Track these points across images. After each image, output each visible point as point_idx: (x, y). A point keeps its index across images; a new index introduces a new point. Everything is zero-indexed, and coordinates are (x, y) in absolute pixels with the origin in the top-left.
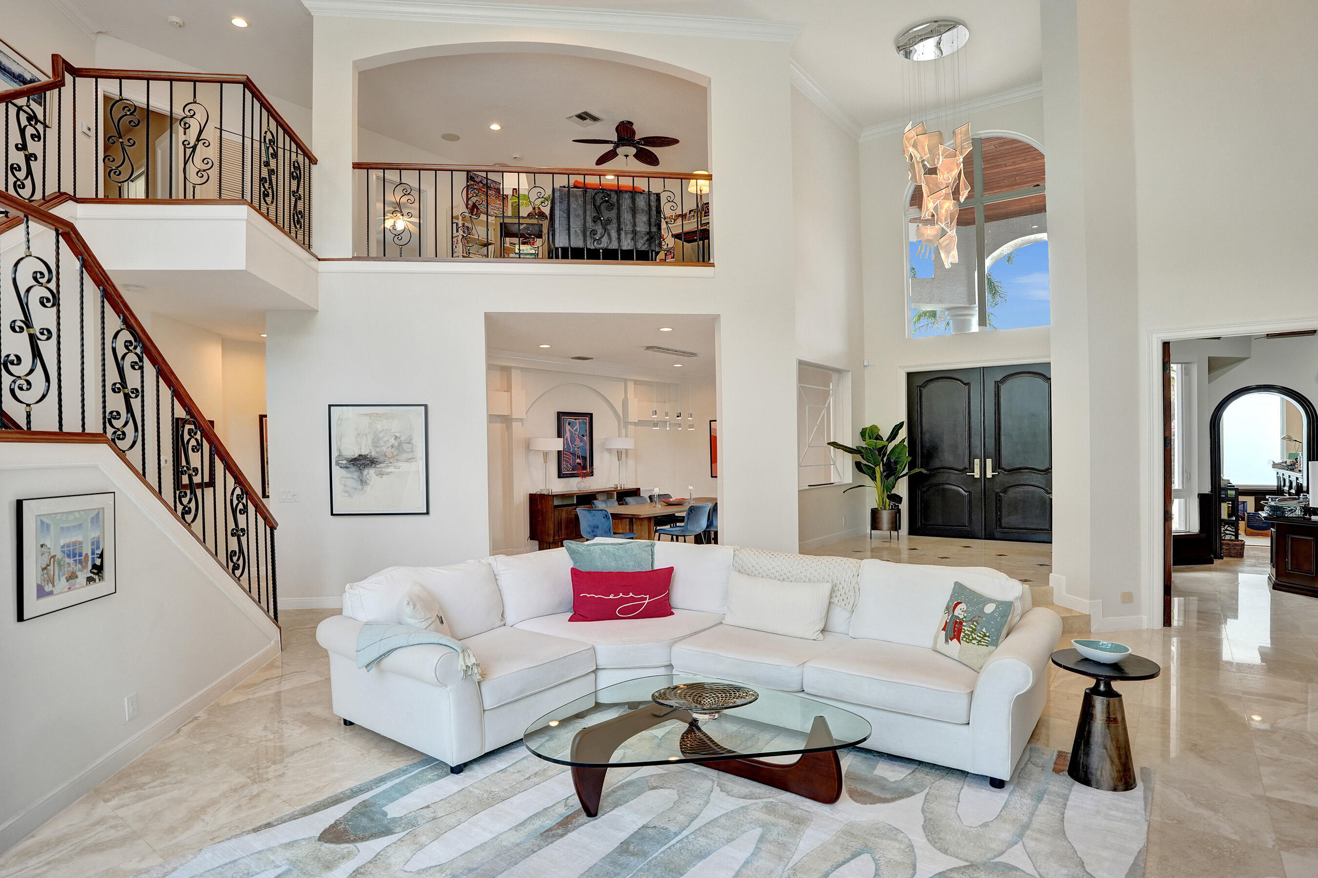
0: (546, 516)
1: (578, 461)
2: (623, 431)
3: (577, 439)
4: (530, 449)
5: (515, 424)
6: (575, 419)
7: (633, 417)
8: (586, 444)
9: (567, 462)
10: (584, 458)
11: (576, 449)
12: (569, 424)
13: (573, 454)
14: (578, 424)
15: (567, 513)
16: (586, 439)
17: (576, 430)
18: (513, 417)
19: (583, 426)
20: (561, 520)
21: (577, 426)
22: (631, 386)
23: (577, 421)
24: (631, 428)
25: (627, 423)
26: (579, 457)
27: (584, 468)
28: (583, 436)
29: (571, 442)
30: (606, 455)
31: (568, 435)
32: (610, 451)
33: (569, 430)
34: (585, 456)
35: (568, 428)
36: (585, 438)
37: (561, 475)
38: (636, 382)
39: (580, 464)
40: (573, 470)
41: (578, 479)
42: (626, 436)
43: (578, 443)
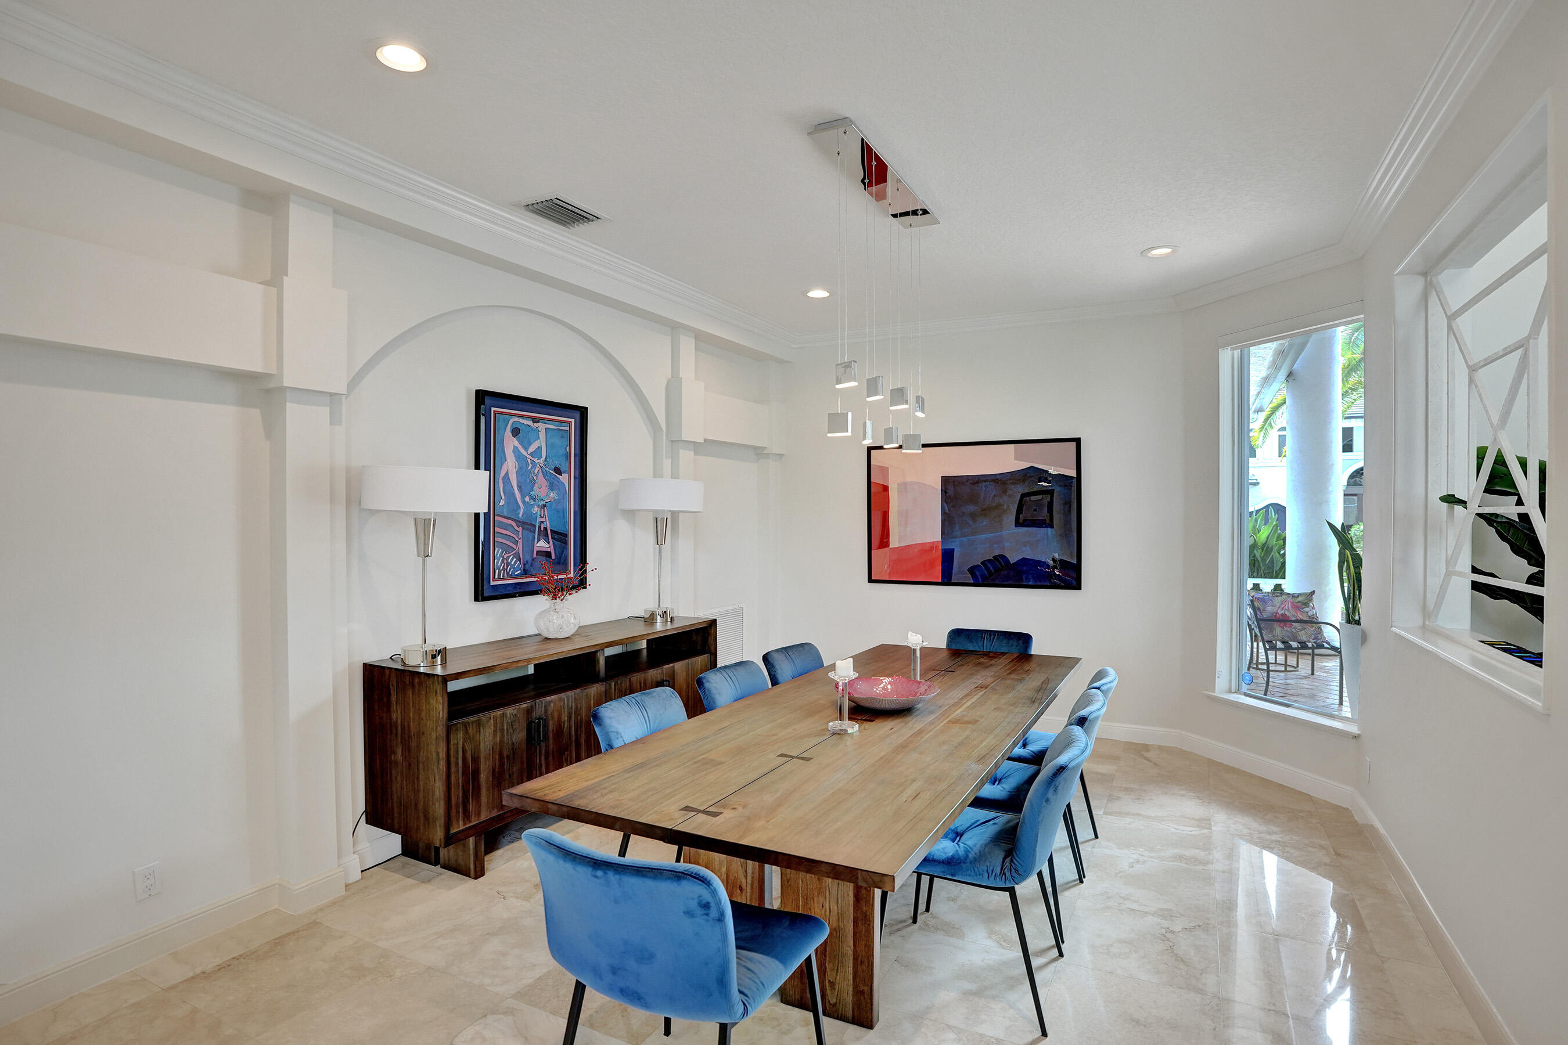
0: (419, 748)
1: (542, 545)
2: (667, 464)
3: (541, 480)
4: (369, 504)
5: (293, 410)
6: (536, 420)
7: (693, 430)
8: (565, 495)
9: (507, 549)
10: (560, 537)
11: (536, 509)
12: (516, 432)
13: (527, 525)
14: (542, 435)
15: (498, 729)
16: (568, 480)
17: (537, 453)
18: (287, 382)
19: (557, 441)
20: (476, 759)
21: (541, 442)
22: (687, 345)
23: (541, 426)
24: (686, 456)
25: (676, 443)
26: (544, 533)
27: (561, 563)
28: (558, 471)
29: (519, 487)
30: (622, 526)
31: (510, 466)
32: (630, 514)
33: (516, 450)
34: (560, 528)
35: (510, 444)
36: (564, 478)
37: (483, 591)
38: (700, 337)
39: (548, 554)
40: (525, 573)
41: (541, 602)
42: (675, 475)
43: (541, 489)
